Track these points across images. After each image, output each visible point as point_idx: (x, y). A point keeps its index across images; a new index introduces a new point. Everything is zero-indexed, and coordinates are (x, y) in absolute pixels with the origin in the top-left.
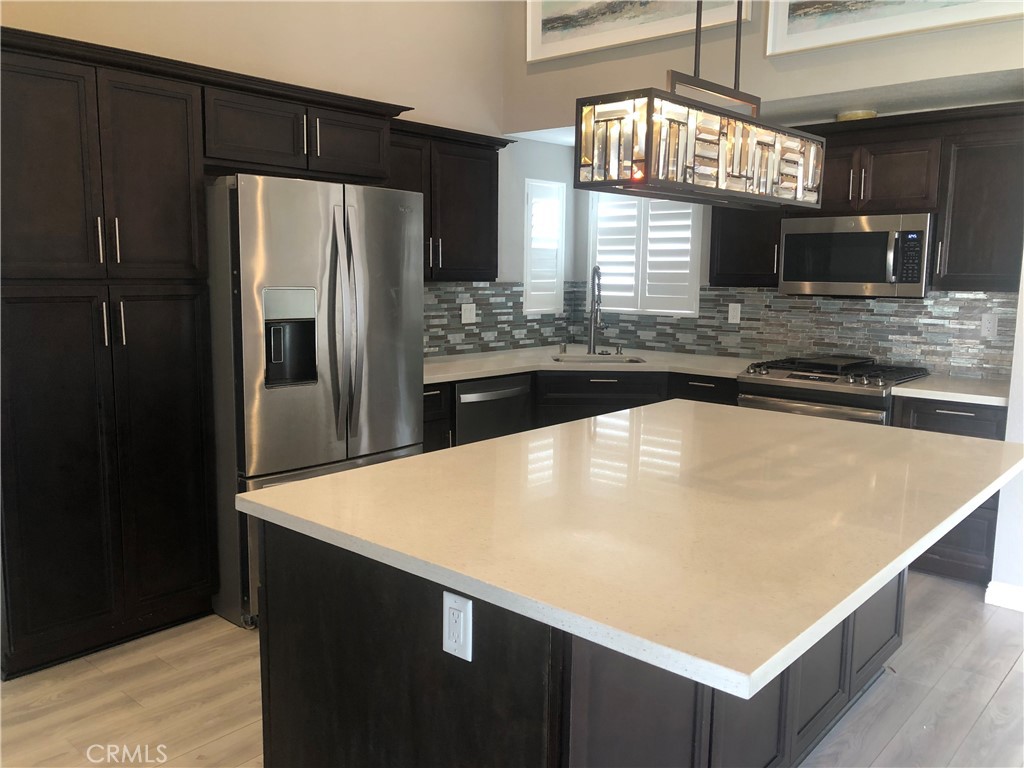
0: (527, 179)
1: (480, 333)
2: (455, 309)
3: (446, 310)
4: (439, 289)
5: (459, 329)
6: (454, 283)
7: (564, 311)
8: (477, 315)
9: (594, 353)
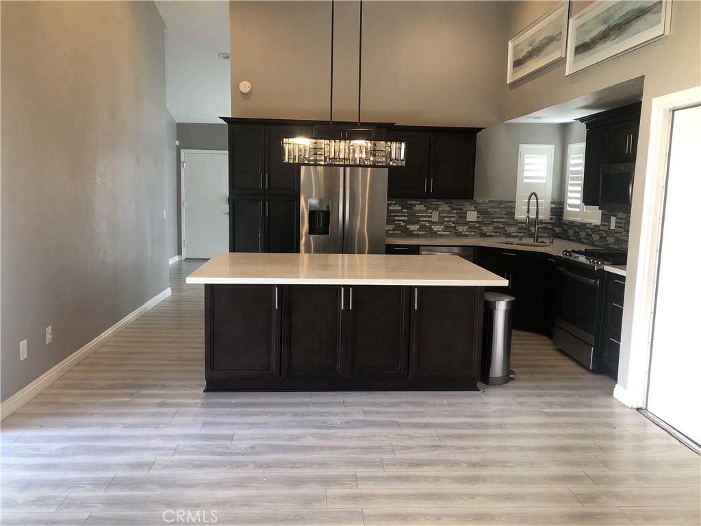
0: (521, 146)
1: (480, 227)
2: (463, 213)
3: (455, 213)
4: (452, 203)
5: (465, 224)
6: (462, 200)
7: (551, 219)
8: (478, 217)
9: (537, 241)
